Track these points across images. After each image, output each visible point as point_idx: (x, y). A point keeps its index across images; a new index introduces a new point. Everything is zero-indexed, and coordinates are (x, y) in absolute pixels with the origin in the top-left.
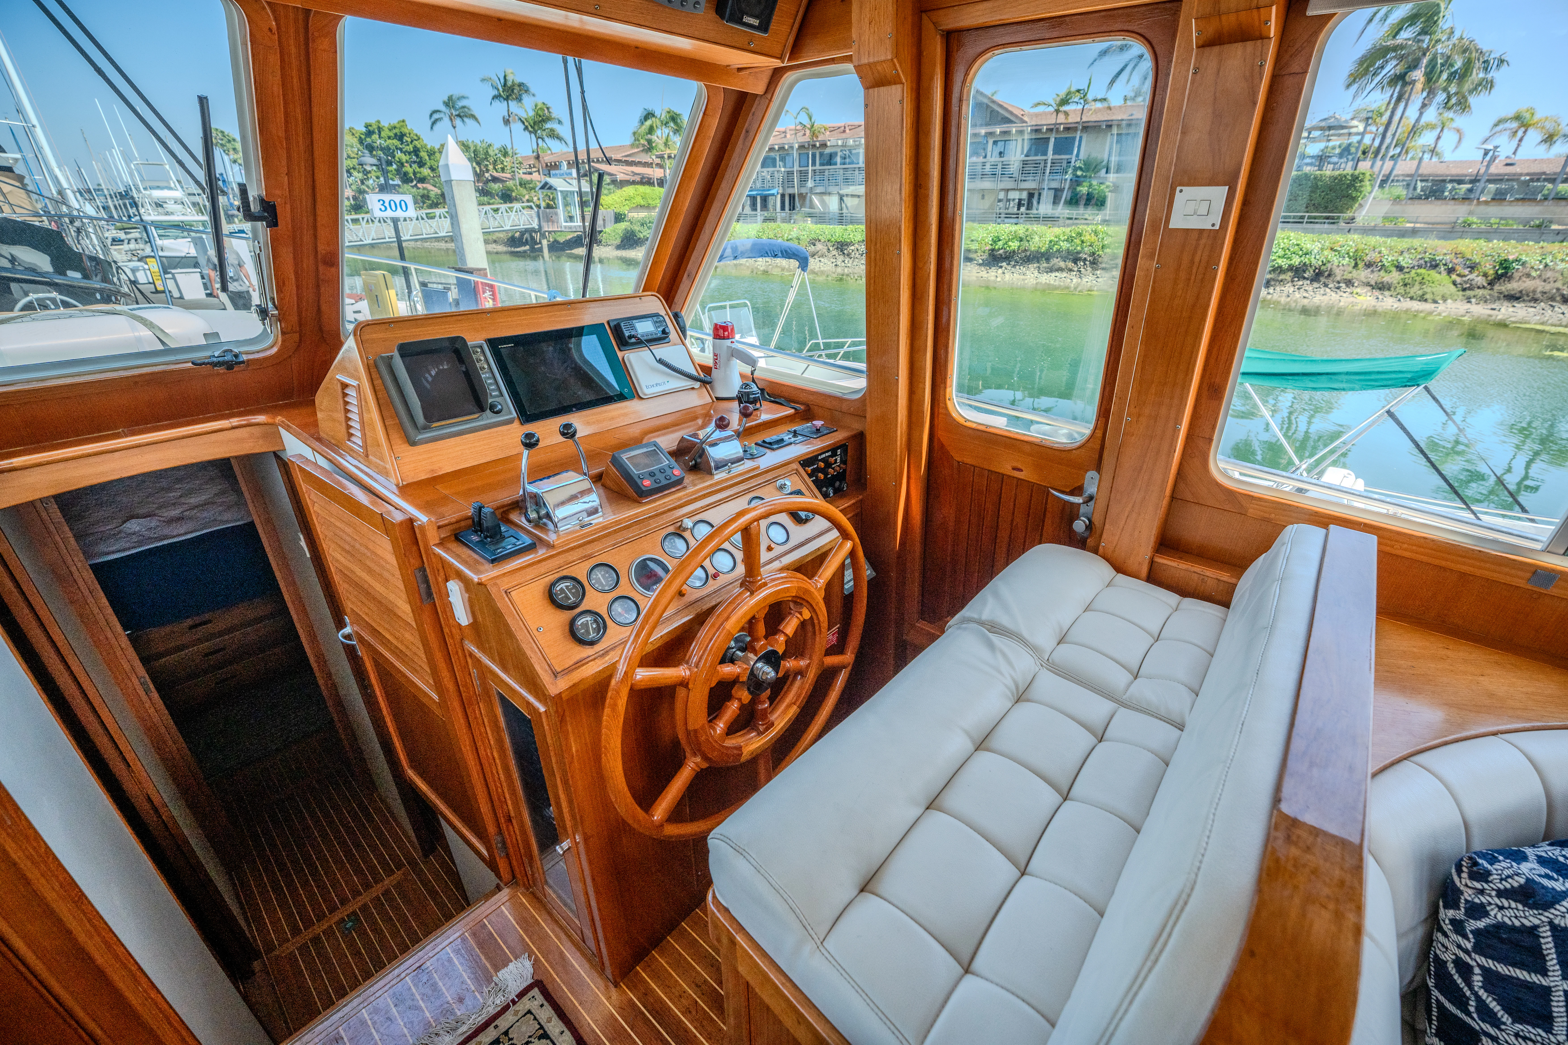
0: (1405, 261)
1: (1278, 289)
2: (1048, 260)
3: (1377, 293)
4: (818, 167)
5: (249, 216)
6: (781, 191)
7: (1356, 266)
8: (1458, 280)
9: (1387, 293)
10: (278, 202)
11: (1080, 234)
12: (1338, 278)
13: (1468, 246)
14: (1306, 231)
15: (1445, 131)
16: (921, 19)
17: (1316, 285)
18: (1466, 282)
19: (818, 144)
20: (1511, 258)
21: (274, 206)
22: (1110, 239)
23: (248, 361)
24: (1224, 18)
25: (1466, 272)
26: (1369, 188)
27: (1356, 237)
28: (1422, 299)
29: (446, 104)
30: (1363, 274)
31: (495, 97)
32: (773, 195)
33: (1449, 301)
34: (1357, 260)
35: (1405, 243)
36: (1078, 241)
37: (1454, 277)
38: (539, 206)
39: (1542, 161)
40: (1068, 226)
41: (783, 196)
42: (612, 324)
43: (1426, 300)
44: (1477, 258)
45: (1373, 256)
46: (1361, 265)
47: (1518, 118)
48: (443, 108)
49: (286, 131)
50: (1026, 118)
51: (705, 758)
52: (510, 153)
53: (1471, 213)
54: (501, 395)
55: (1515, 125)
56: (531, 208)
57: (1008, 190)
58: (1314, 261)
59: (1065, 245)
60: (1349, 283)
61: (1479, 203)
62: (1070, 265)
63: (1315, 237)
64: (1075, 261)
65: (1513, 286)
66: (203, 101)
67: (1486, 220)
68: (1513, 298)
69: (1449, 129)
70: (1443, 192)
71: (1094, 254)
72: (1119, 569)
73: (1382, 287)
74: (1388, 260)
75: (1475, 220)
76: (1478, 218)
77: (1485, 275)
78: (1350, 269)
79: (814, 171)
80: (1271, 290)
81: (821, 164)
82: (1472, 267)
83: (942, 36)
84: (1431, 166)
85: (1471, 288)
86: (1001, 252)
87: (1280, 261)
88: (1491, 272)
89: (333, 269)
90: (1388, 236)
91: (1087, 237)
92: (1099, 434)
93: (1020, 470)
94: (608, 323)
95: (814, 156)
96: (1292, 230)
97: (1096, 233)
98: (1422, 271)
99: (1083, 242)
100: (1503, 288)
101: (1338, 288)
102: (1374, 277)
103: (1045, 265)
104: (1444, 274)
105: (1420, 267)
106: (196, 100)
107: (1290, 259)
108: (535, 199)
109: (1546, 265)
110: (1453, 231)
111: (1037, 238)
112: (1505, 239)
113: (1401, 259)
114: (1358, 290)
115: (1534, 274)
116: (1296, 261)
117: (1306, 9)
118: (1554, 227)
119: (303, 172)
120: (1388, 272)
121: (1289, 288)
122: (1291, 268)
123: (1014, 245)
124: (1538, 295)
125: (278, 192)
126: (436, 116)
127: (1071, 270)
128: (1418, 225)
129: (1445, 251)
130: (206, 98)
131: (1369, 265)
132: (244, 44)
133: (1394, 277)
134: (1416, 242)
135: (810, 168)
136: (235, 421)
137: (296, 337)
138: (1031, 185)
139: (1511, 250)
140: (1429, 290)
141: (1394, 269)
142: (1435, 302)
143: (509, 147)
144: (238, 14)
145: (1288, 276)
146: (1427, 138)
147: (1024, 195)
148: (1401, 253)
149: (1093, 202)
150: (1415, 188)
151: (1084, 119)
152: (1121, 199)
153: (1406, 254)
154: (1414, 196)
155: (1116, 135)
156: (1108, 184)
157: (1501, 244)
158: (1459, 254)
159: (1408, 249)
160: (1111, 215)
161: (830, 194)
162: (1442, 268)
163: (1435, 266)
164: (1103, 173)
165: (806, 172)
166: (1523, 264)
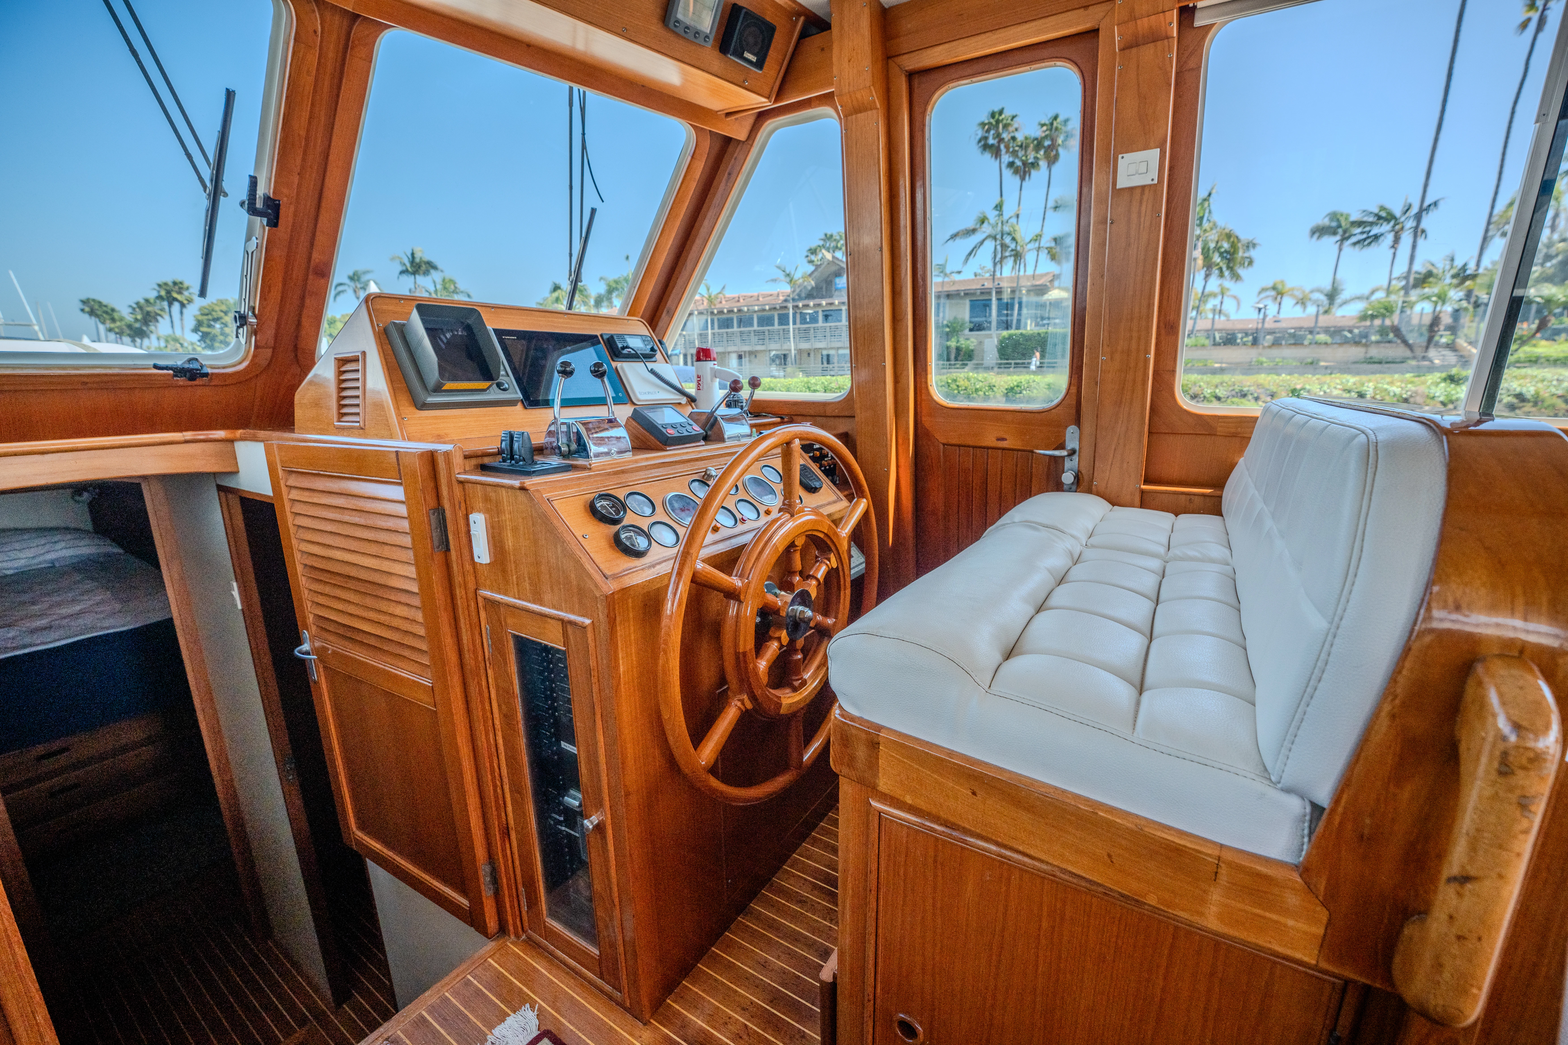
0: (1220, 392)
4: (716, 330)
5: (252, 210)
6: (683, 351)
10: (284, 201)
13: (1265, 380)
15: (1225, 298)
16: (887, 64)
19: (715, 311)
20: (1298, 387)
21: (279, 205)
22: (981, 384)
23: (212, 374)
24: (1139, 22)
29: (351, 278)
31: (402, 272)
32: (676, 355)
35: (1217, 379)
39: (1298, 319)
40: (944, 374)
41: (685, 356)
42: (605, 337)
45: (1195, 390)
47: (1274, 288)
48: (347, 281)
49: (308, 131)
51: (753, 698)
53: (1260, 355)
54: (508, 375)
55: (1273, 293)
61: (1264, 347)
66: (230, 95)
67: (1272, 360)
69: (1228, 296)
70: (1236, 340)
72: (1114, 502)
74: (1208, 392)
75: (1264, 359)
76: (1267, 358)
79: (714, 334)
81: (719, 328)
83: (906, 76)
84: (1221, 322)
89: (322, 281)
90: (1204, 374)
91: (961, 383)
92: (1074, 390)
93: (1004, 439)
94: (601, 336)
95: (713, 321)
97: (968, 379)
98: (1235, 399)
104: (1253, 401)
105: (1233, 396)
106: (224, 92)
109: (1325, 392)
110: (1250, 369)
112: (1290, 374)
113: (1217, 391)
117: (1193, 23)
118: (1322, 364)
119: (314, 175)
120: (1209, 401)
125: (285, 191)
126: (340, 288)
128: (1224, 365)
129: (1248, 384)
130: (234, 91)
132: (287, 43)
134: (1226, 378)
135: (710, 331)
136: (189, 435)
137: (269, 352)
141: (1213, 399)
144: (288, 15)
146: (1212, 303)
148: (1216, 387)
149: (962, 353)
150: (1214, 338)
151: (946, 289)
152: (983, 351)
153: (1221, 388)
154: (1215, 344)
155: (971, 301)
156: (972, 340)
157: (1288, 377)
158: (1259, 386)
159: (1222, 383)
160: (977, 364)
161: (729, 353)
162: (1250, 397)
163: (1244, 396)
164: (967, 332)
165: (707, 335)
166: (1309, 391)
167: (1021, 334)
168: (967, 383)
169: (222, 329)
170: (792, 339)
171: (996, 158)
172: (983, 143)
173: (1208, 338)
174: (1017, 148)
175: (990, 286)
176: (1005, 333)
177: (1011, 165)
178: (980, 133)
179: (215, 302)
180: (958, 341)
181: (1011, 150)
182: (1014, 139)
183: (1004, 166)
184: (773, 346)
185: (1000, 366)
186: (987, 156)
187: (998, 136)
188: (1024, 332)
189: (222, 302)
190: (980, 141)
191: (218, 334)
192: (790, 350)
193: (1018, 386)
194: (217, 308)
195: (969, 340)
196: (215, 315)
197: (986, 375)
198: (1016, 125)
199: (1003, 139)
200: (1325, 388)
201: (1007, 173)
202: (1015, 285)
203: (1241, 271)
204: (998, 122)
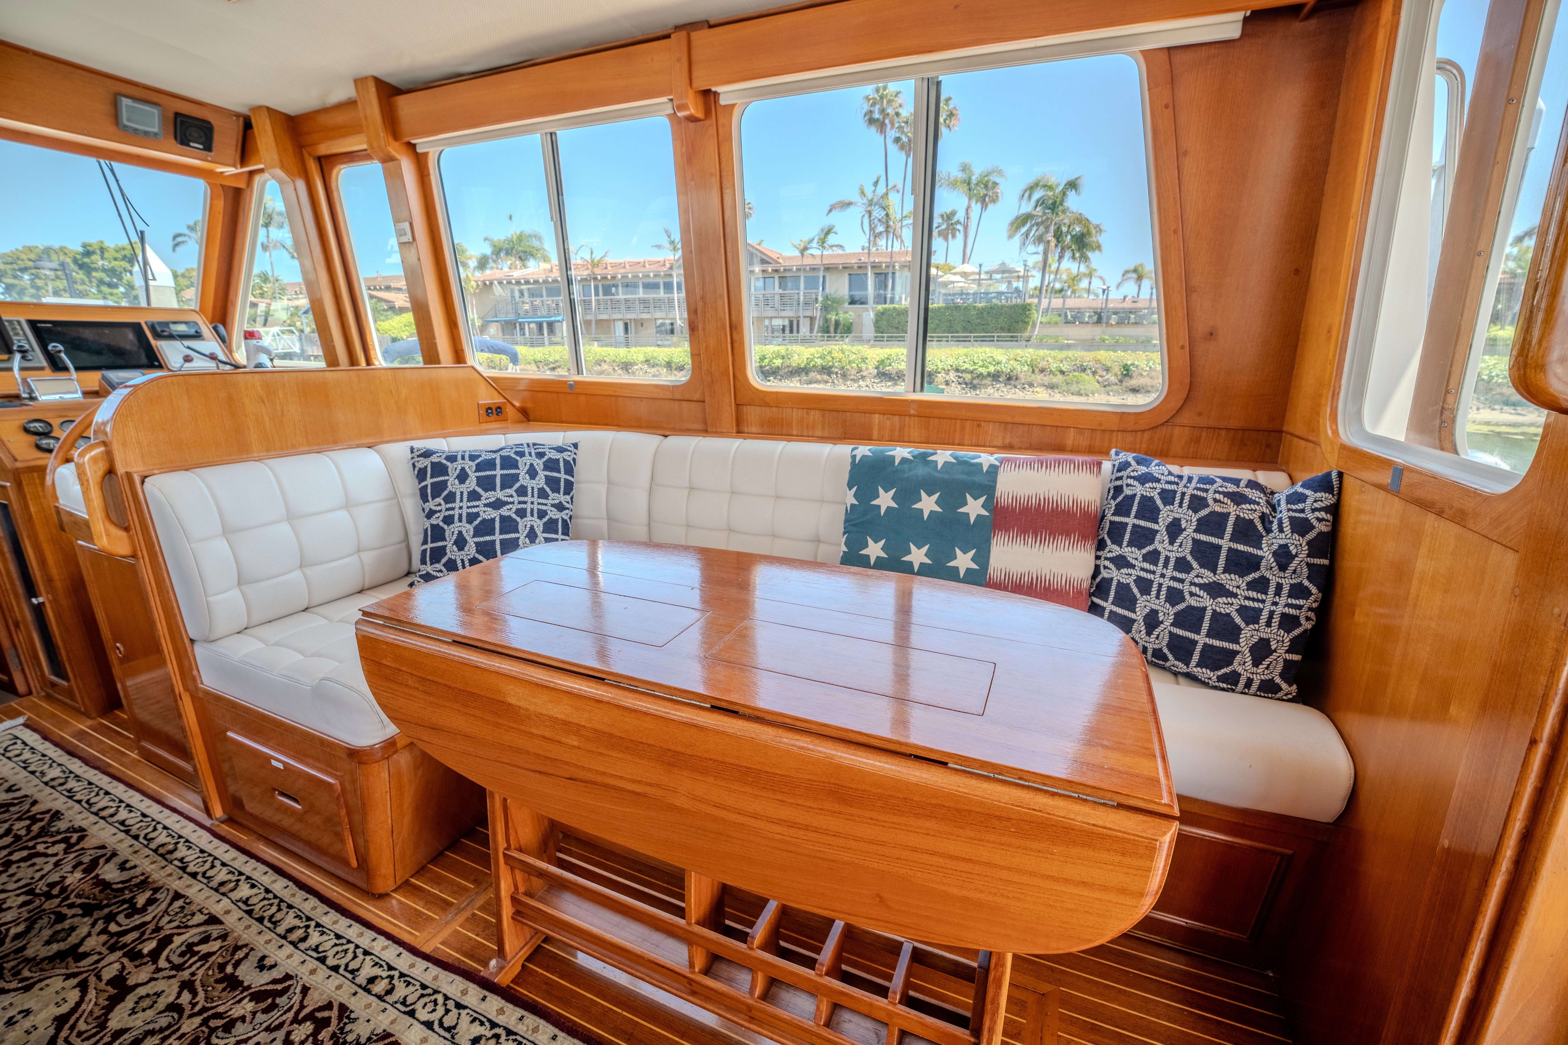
0: (1064, 367)
1: (983, 390)
2: (807, 374)
3: (1050, 391)
4: (601, 297)
7: (1033, 371)
8: (1100, 379)
9: (1056, 391)
11: (830, 353)
12: (1023, 381)
13: (1103, 355)
14: (998, 347)
15: (1093, 278)
17: (1009, 387)
18: (1105, 381)
19: (599, 277)
20: (1129, 363)
22: (854, 356)
25: (1104, 373)
26: (1036, 315)
27: (1031, 350)
28: (1079, 394)
30: (1039, 378)
32: (559, 321)
33: (1096, 395)
34: (1033, 367)
35: (1063, 354)
36: (829, 358)
37: (1097, 377)
38: (302, 331)
40: (821, 346)
43: (1081, 395)
44: (1109, 364)
45: (1043, 364)
46: (1037, 371)
47: (1135, 271)
48: (187, 231)
50: (780, 261)
52: (271, 279)
53: (1103, 333)
55: (1134, 276)
56: (292, 332)
57: (771, 318)
58: (1004, 369)
59: (819, 362)
60: (1031, 385)
61: (1107, 326)
62: (826, 377)
63: (1003, 351)
64: (829, 374)
65: (1134, 382)
67: (1113, 337)
68: (1135, 390)
69: (1096, 277)
70: (1083, 318)
71: (843, 368)
73: (1052, 387)
74: (1054, 366)
75: (1107, 337)
76: (1109, 336)
77: (1116, 375)
78: (1030, 373)
79: (598, 301)
80: (978, 392)
82: (1107, 370)
85: (1109, 385)
86: (767, 368)
87: (980, 369)
88: (1119, 373)
90: (1052, 350)
95: (596, 288)
96: (989, 346)
97: (843, 351)
98: (1076, 374)
99: (833, 358)
100: (1128, 385)
101: (1024, 388)
102: (1047, 379)
103: (805, 378)
104: (1091, 375)
105: (1074, 371)
107: (987, 367)
108: (298, 324)
110: (1091, 345)
111: (796, 357)
112: (1125, 350)
113: (1061, 365)
114: (1037, 389)
115: (1144, 374)
116: (992, 369)
118: (1154, 342)
120: (1055, 375)
121: (990, 390)
122: (989, 374)
123: (778, 362)
124: (1150, 389)
127: (827, 382)
128: (1070, 342)
129: (1088, 359)
131: (1042, 371)
133: (1059, 379)
134: (1070, 353)
135: (593, 298)
138: (789, 313)
139: (1129, 358)
140: (1082, 387)
141: (1058, 373)
142: (1087, 395)
143: (270, 274)
145: (988, 381)
147: (787, 323)
148: (1061, 361)
149: (841, 327)
150: (1066, 316)
151: (825, 262)
152: (862, 324)
153: (1064, 362)
154: (1067, 322)
155: (850, 275)
156: (850, 313)
157: (1123, 354)
158: (1097, 361)
159: (1066, 359)
160: (856, 337)
161: (614, 320)
162: (1089, 371)
163: (1084, 370)
164: (846, 305)
165: (590, 301)
166: (1137, 367)
167: (894, 308)
168: (841, 355)
169: (32, 280)
170: (677, 308)
171: (881, 132)
172: (867, 117)
173: (1060, 315)
174: (903, 124)
175: (867, 261)
176: (880, 307)
177: (897, 140)
178: (866, 107)
179: (20, 248)
180: (837, 314)
181: (897, 125)
182: (897, 114)
183: (889, 142)
184: (658, 315)
185: (876, 339)
186: (873, 130)
187: (882, 111)
188: (897, 306)
189: (30, 249)
190: (865, 115)
191: (28, 287)
192: (675, 319)
193: (888, 359)
194: (24, 257)
195: (848, 314)
196: (22, 264)
197: (860, 347)
198: (900, 101)
199: (888, 114)
200: (1151, 364)
201: (893, 148)
202: (888, 260)
203: (1090, 254)
204: (882, 97)
